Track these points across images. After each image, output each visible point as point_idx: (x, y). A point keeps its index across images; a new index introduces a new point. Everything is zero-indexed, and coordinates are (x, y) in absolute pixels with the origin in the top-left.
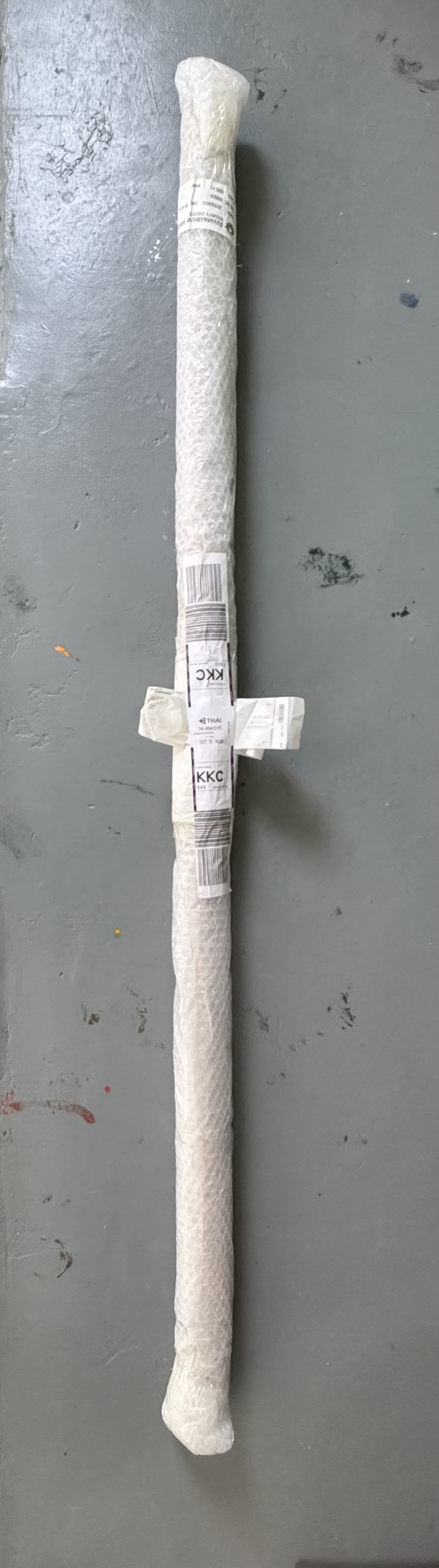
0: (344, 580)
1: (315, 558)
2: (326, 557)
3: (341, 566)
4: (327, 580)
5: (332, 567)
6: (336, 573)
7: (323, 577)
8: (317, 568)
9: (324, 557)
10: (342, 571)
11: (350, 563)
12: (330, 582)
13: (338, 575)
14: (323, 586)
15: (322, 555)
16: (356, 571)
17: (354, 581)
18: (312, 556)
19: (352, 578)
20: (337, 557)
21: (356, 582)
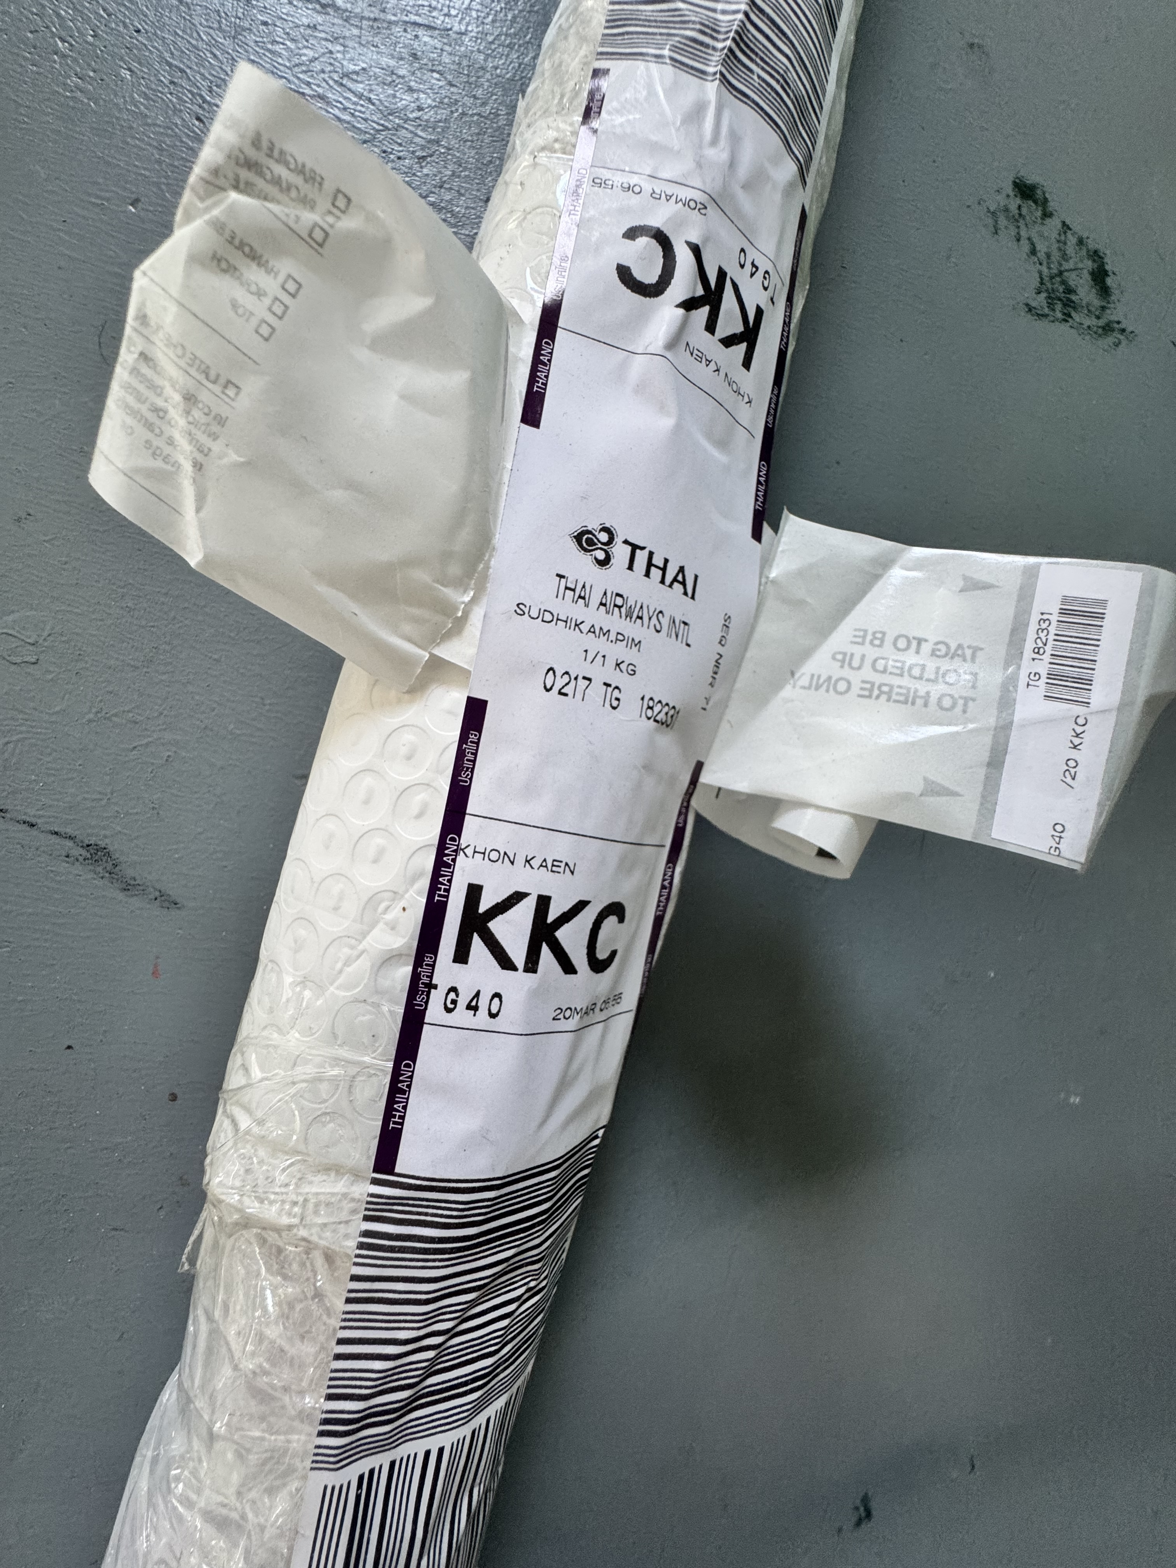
0: (1087, 322)
1: (1024, 211)
2: (1054, 224)
3: (1086, 275)
4: (1044, 295)
5: (1066, 266)
6: (1069, 290)
7: (1036, 282)
8: (1026, 247)
9: (1048, 221)
10: (1085, 293)
11: (1109, 281)
12: (1051, 306)
13: (1073, 297)
14: (1030, 309)
15: (1047, 215)
16: (1116, 313)
17: (1110, 340)
18: (1018, 201)
19: (1108, 329)
20: (1081, 242)
21: (1117, 345)
